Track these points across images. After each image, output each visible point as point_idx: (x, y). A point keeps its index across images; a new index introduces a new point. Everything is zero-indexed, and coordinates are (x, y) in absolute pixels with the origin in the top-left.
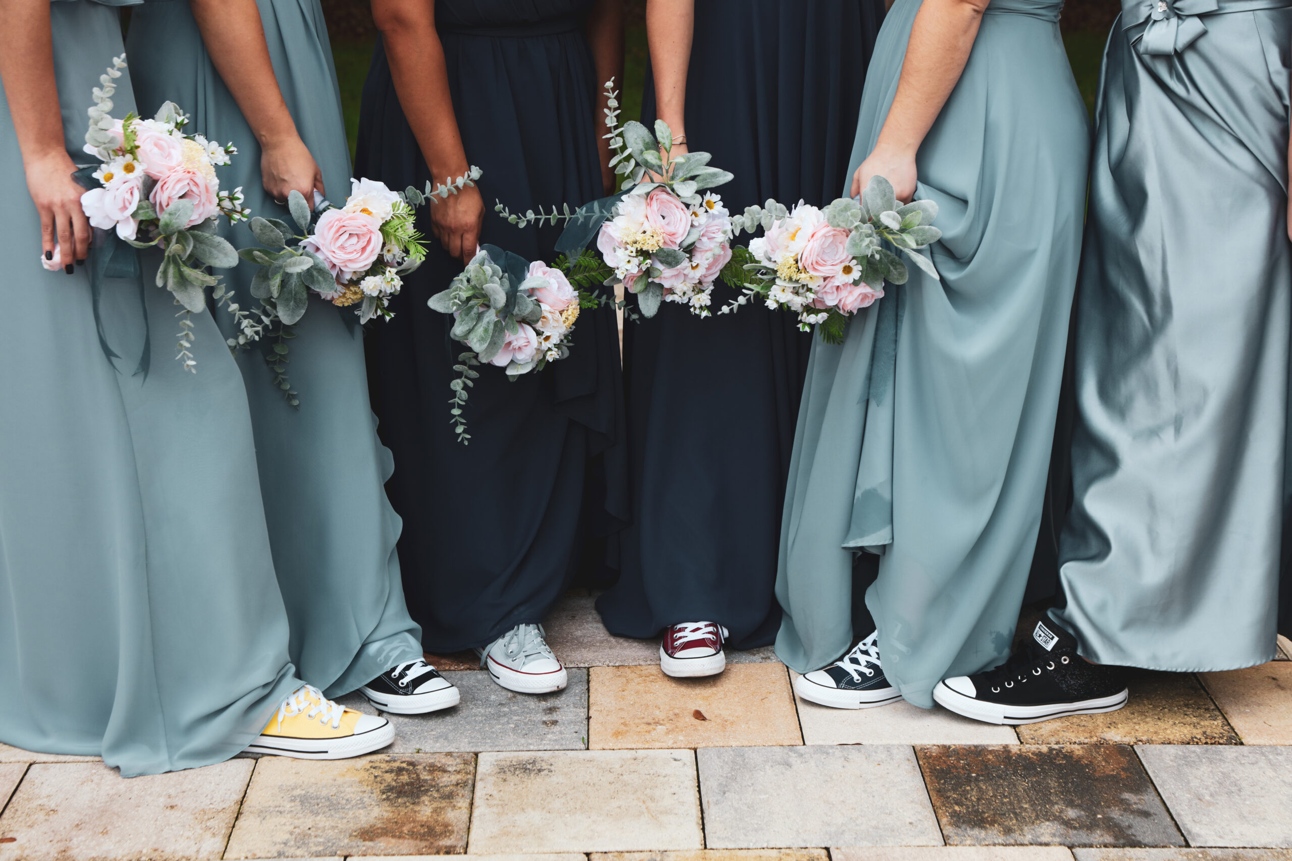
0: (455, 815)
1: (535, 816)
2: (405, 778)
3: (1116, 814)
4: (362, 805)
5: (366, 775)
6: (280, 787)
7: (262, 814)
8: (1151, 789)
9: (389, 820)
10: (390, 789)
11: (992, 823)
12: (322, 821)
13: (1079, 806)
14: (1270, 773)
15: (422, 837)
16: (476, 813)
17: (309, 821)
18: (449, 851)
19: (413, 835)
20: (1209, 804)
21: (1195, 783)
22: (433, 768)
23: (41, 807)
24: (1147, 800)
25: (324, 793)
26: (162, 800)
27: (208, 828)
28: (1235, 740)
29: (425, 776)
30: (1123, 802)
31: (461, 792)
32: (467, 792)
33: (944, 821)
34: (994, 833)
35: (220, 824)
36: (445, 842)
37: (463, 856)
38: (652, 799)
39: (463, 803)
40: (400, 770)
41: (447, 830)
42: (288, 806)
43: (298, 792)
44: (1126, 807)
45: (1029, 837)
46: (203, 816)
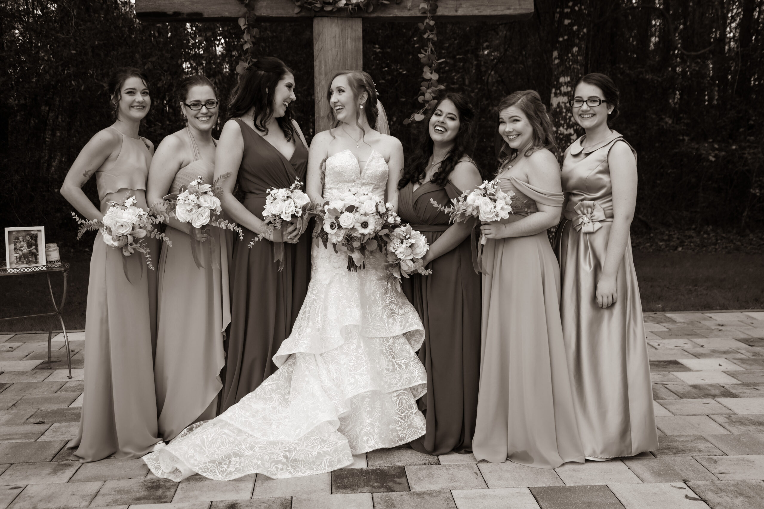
0: (169, 494)
1: (197, 493)
2: (155, 484)
3: (390, 484)
4: (138, 491)
5: (142, 484)
6: (111, 488)
7: (104, 495)
8: (405, 477)
9: (146, 495)
10: (149, 487)
11: (349, 488)
12: (124, 496)
13: (380, 483)
14: (445, 471)
15: (157, 499)
16: (177, 492)
17: (119, 496)
18: (165, 502)
19: (153, 499)
20: (422, 480)
21: (419, 475)
23: (29, 496)
24: (403, 480)
25: (126, 489)
26: (70, 493)
27: (84, 500)
28: (439, 463)
29: (162, 483)
30: (394, 481)
31: (173, 487)
32: (175, 487)
33: (333, 488)
34: (348, 490)
35: (89, 499)
36: (165, 500)
37: (170, 504)
38: (238, 486)
39: (173, 490)
40: (154, 482)
41: (165, 497)
42: (113, 493)
43: (118, 489)
45: (359, 491)
46: (83, 497)
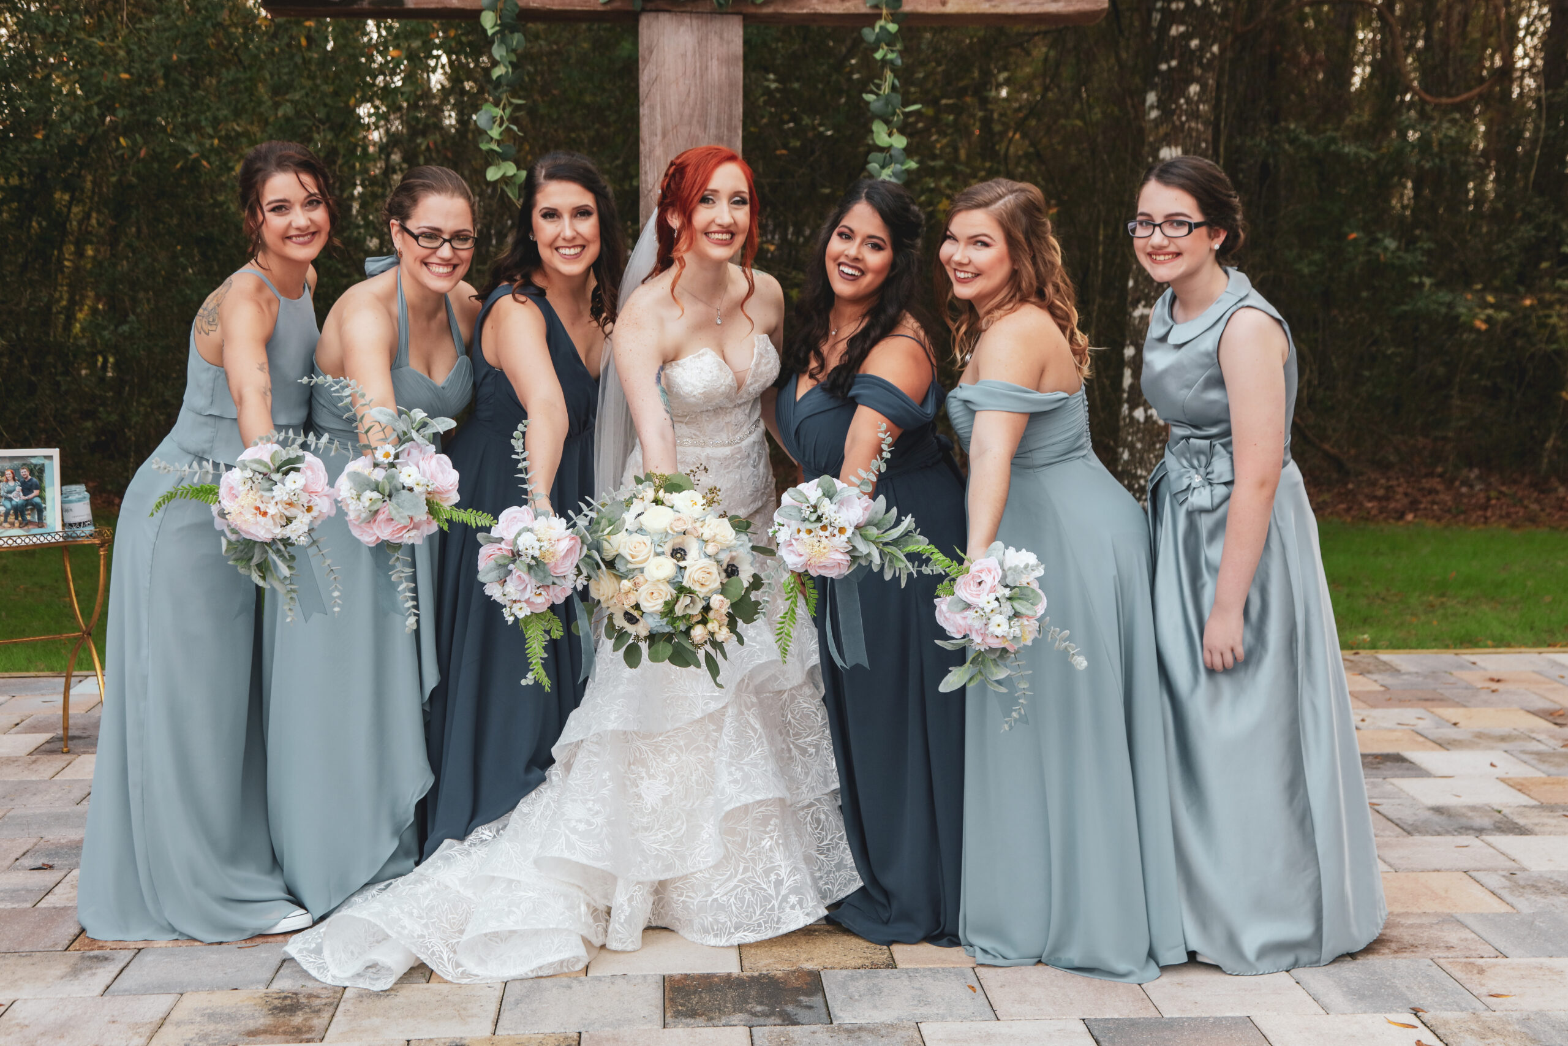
0: (318, 1022)
1: (377, 1021)
2: (288, 1002)
3: (789, 1008)
4: (253, 1017)
5: (260, 1001)
6: (195, 1010)
7: (178, 1024)
8: (820, 994)
9: (270, 1025)
10: (276, 1008)
11: (701, 1016)
12: (222, 1027)
13: (766, 1005)
14: (906, 983)
15: (291, 1034)
16: (335, 1020)
17: (212, 1027)
18: (308, 1041)
19: (285, 1033)
20: (856, 1000)
21: (852, 989)
22: (310, 996)
23: (18, 1025)
24: (817, 1000)
25: (227, 1011)
26: (107, 1018)
27: (137, 1033)
28: (894, 966)
29: (303, 1000)
30: (797, 1001)
31: (327, 1008)
32: (331, 1009)
33: (668, 1015)
34: (700, 1020)
35: (146, 1031)
36: (309, 1036)
37: (319, 1044)
38: (465, 1009)
39: (326, 1015)
40: (286, 998)
41: (310, 1029)
42: (198, 1019)
43: (208, 1011)
44: (799, 1004)
45: (724, 1022)
46: (135, 1027)
